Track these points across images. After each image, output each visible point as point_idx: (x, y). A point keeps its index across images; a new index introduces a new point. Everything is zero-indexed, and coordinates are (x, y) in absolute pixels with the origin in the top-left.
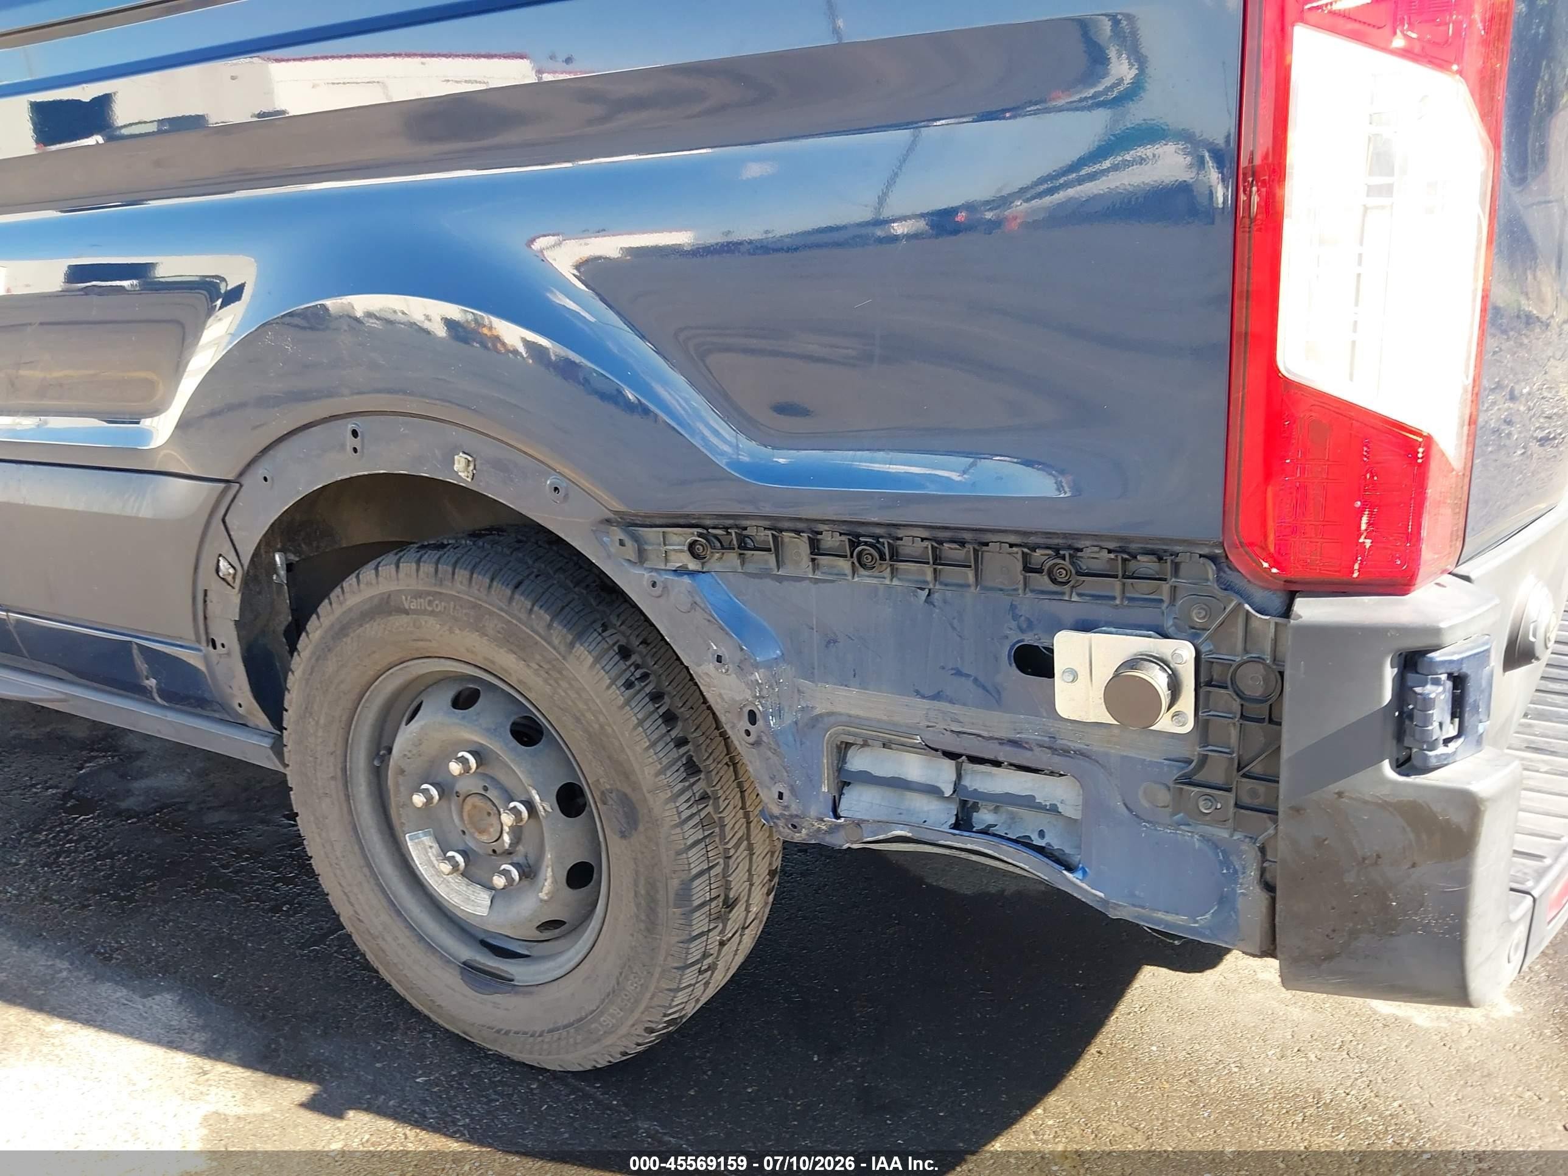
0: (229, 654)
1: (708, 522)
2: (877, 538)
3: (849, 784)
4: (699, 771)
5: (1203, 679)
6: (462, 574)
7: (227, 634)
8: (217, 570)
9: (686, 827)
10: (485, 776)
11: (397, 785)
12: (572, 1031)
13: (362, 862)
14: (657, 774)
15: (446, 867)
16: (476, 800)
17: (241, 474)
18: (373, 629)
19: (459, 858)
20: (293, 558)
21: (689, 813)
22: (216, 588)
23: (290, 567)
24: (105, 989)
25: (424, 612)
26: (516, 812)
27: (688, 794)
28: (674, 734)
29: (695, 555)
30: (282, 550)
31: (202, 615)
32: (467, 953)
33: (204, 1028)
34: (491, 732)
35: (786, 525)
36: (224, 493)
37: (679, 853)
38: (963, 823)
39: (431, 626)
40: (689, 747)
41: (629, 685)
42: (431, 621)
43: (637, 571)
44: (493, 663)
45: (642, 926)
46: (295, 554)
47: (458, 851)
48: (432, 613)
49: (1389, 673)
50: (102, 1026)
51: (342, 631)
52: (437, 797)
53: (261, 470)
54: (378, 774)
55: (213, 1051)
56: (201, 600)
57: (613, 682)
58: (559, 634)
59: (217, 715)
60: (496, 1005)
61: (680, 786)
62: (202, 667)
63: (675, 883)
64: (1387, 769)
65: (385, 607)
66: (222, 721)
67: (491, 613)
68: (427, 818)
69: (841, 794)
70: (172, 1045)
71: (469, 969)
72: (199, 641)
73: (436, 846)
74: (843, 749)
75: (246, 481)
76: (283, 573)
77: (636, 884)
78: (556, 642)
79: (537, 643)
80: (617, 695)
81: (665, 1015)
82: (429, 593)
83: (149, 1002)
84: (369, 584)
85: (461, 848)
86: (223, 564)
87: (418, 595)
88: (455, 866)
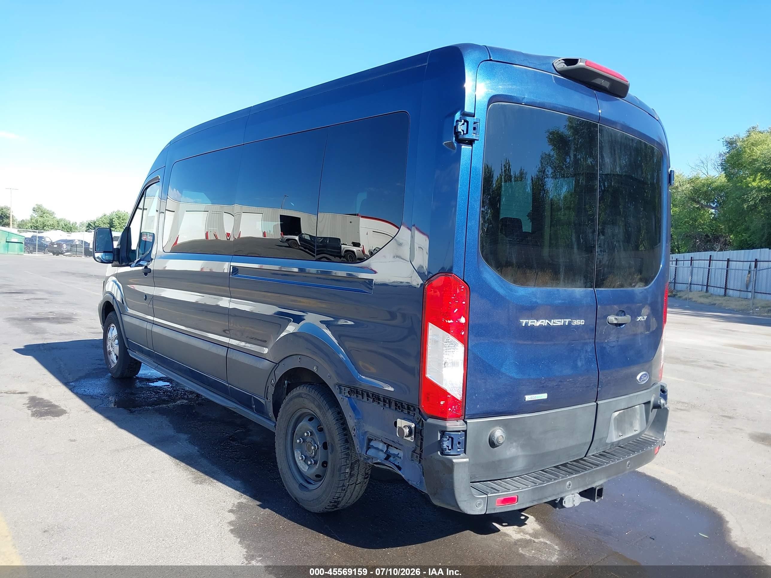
0: (270, 402)
1: (352, 387)
2: (376, 395)
3: (370, 448)
4: (348, 442)
5: (417, 431)
6: (314, 391)
7: (270, 398)
8: (271, 382)
9: (342, 454)
10: (312, 438)
11: (295, 437)
12: (316, 500)
13: (286, 455)
14: (339, 440)
15: (300, 458)
16: (309, 443)
17: (279, 363)
18: (296, 400)
19: (304, 457)
20: (289, 382)
21: (343, 451)
22: (270, 386)
23: (288, 384)
24: (227, 477)
25: (305, 398)
26: (315, 447)
27: (344, 447)
28: (344, 433)
29: (349, 394)
30: (287, 380)
31: (266, 392)
32: (301, 481)
33: (245, 488)
34: (314, 427)
35: (364, 390)
36: (276, 365)
37: (340, 459)
38: (387, 459)
39: (306, 401)
40: (347, 436)
41: (337, 420)
42: (306, 400)
43: (340, 395)
44: (315, 411)
45: (331, 475)
46: (290, 381)
47: (304, 456)
48: (307, 398)
49: (439, 435)
50: (224, 483)
51: (291, 399)
52: (302, 442)
53: (283, 362)
54: (293, 434)
55: (244, 492)
56: (267, 388)
57: (334, 418)
58: (327, 407)
59: (265, 417)
60: (304, 494)
61: (343, 444)
62: (264, 403)
63: (338, 466)
64: (439, 453)
65: (299, 396)
66: (267, 418)
67: (316, 400)
68: (300, 446)
69: (368, 450)
70: (237, 490)
71: (301, 485)
72: (265, 398)
73: (300, 454)
74: (370, 440)
75: (280, 364)
76: (286, 385)
77: (331, 465)
78: (326, 408)
79: (323, 408)
80: (334, 422)
81: (334, 499)
82: (307, 394)
83: (235, 481)
84: (298, 390)
85: (305, 455)
86: (272, 381)
87: (305, 394)
88: (302, 458)
